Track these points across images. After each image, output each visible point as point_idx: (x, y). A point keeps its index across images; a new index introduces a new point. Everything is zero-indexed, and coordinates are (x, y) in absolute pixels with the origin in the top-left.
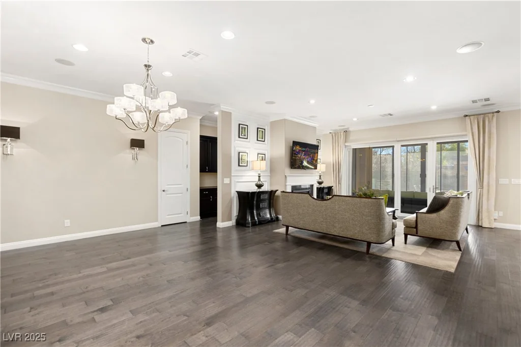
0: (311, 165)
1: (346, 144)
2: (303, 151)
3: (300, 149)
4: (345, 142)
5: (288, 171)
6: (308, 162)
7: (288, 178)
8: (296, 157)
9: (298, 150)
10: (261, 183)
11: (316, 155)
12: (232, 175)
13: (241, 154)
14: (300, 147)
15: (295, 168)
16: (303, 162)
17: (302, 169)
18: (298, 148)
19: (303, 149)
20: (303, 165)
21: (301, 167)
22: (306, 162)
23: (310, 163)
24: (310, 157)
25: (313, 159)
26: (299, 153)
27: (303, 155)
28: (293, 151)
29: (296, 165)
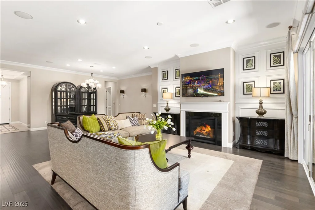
0: (212, 92)
2: (197, 80)
3: (191, 79)
5: (184, 99)
6: (205, 90)
7: (181, 105)
8: (187, 87)
9: (188, 81)
10: (168, 108)
11: (220, 80)
12: (158, 102)
13: (163, 90)
14: (191, 77)
15: (187, 96)
16: (197, 91)
17: (197, 96)
18: (188, 78)
19: (195, 78)
20: (198, 93)
21: (195, 96)
22: (201, 89)
23: (209, 91)
24: (209, 84)
25: (214, 86)
26: (190, 83)
27: (195, 84)
28: (182, 82)
29: (187, 94)
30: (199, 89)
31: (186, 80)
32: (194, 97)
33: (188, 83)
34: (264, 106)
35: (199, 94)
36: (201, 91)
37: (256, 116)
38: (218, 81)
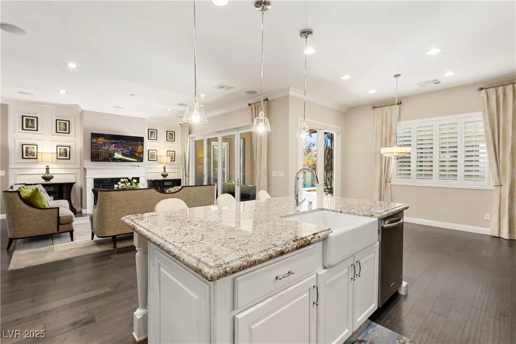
0: (131, 158)
1: (191, 136)
2: (114, 143)
3: (106, 141)
4: (190, 133)
5: (88, 164)
6: (123, 154)
7: (87, 170)
8: (98, 149)
9: (101, 143)
10: (49, 175)
11: (140, 147)
12: (10, 167)
13: (24, 146)
14: (106, 139)
15: (98, 161)
16: (114, 155)
17: (113, 161)
18: (102, 140)
19: (113, 141)
20: (114, 158)
21: (111, 160)
22: (119, 154)
23: (127, 156)
24: (128, 149)
25: (134, 152)
26: (105, 145)
27: (112, 147)
28: (91, 143)
29: (99, 158)
30: (115, 154)
31: (99, 141)
32: (109, 161)
33: (101, 145)
34: (167, 170)
35: (116, 159)
36: (118, 155)
37: (161, 178)
38: (138, 148)
